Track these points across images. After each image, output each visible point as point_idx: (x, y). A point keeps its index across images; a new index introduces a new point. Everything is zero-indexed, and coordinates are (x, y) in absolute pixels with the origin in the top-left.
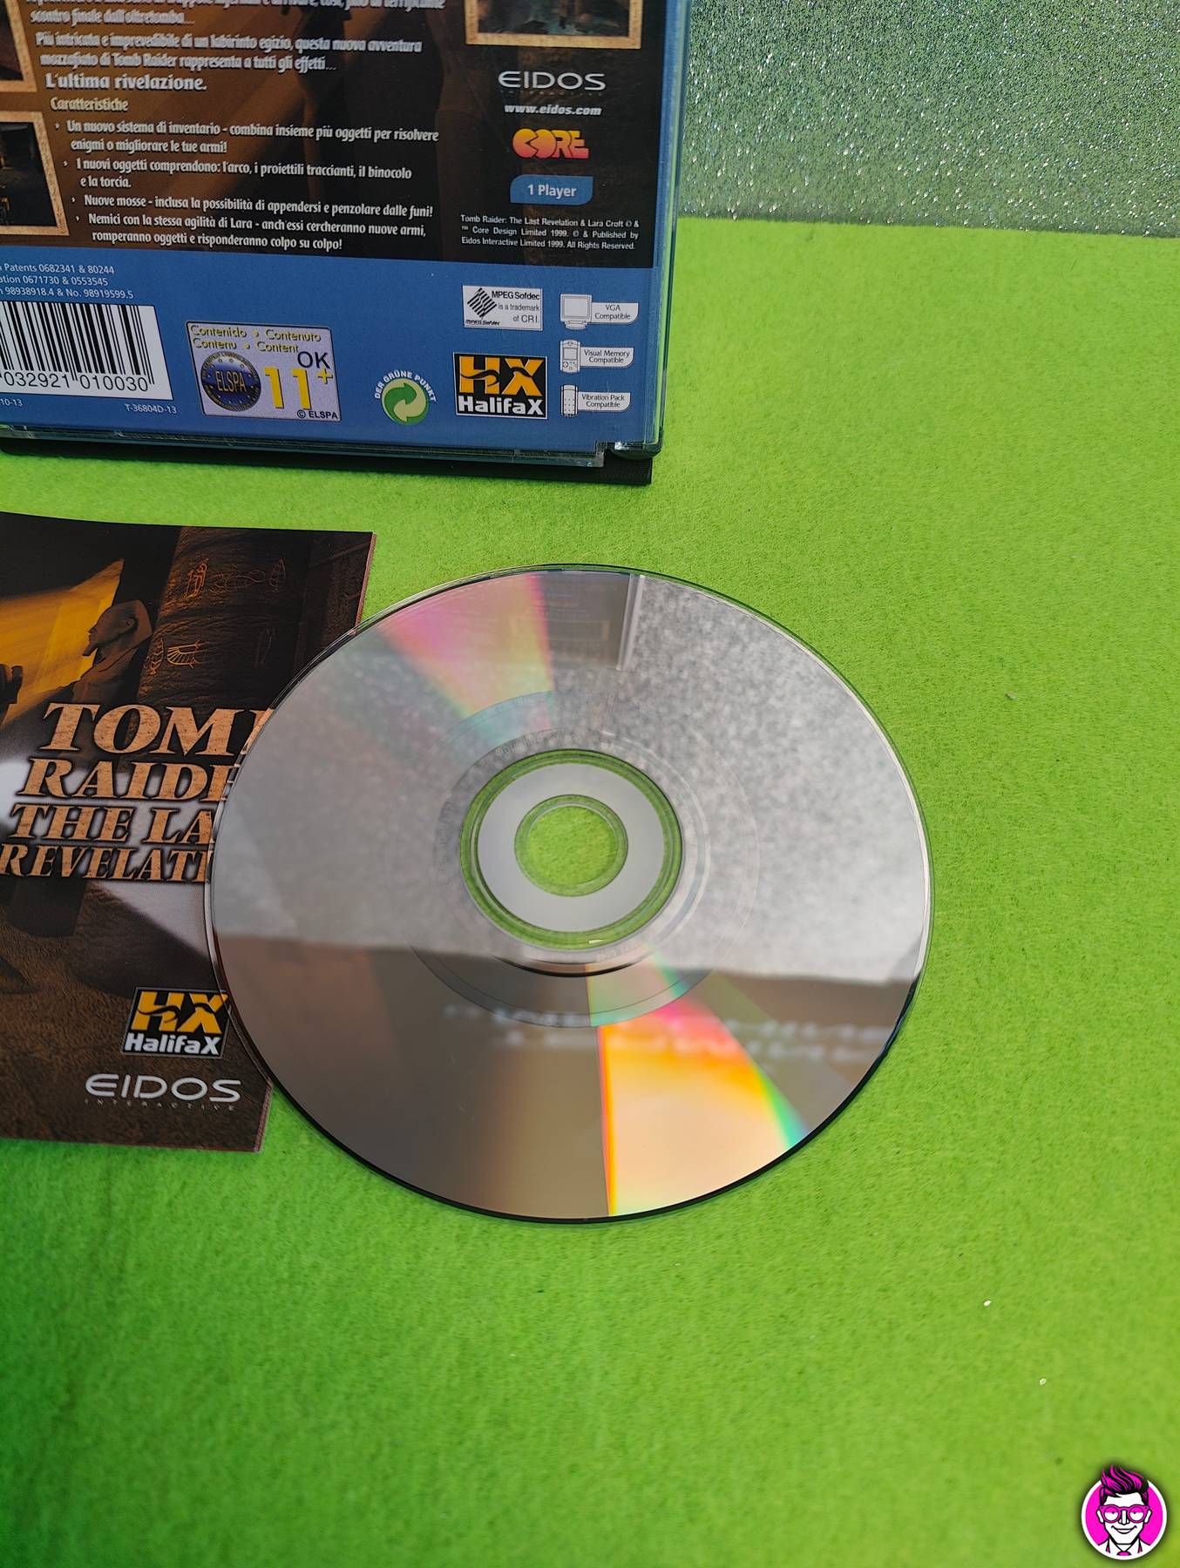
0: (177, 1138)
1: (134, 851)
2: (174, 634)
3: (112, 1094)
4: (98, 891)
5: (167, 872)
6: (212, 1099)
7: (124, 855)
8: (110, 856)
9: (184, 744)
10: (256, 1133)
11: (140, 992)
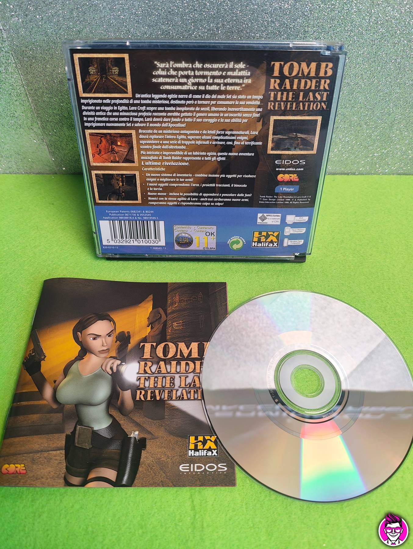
0: (211, 484)
1: (177, 390)
2: (174, 318)
3: (188, 470)
4: (169, 404)
5: (189, 397)
6: (219, 470)
7: (174, 392)
8: (170, 392)
9: (184, 355)
10: (234, 480)
11: (189, 436)
